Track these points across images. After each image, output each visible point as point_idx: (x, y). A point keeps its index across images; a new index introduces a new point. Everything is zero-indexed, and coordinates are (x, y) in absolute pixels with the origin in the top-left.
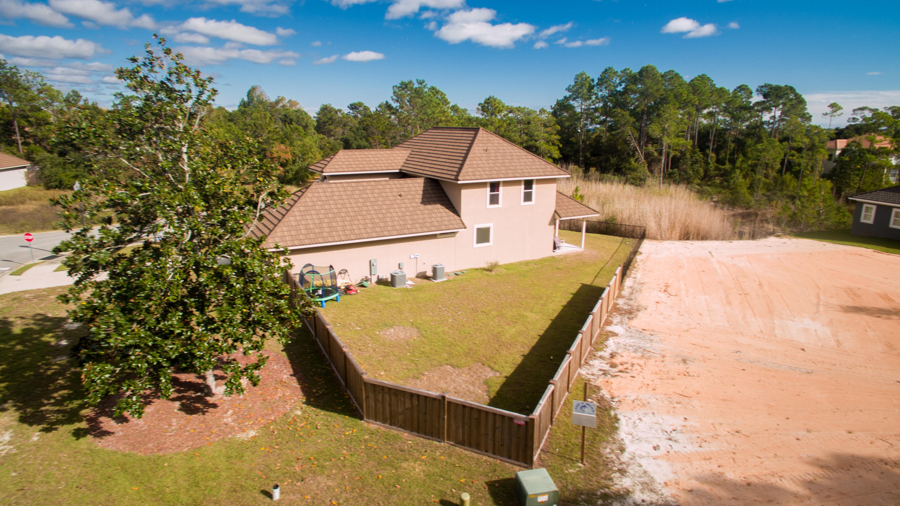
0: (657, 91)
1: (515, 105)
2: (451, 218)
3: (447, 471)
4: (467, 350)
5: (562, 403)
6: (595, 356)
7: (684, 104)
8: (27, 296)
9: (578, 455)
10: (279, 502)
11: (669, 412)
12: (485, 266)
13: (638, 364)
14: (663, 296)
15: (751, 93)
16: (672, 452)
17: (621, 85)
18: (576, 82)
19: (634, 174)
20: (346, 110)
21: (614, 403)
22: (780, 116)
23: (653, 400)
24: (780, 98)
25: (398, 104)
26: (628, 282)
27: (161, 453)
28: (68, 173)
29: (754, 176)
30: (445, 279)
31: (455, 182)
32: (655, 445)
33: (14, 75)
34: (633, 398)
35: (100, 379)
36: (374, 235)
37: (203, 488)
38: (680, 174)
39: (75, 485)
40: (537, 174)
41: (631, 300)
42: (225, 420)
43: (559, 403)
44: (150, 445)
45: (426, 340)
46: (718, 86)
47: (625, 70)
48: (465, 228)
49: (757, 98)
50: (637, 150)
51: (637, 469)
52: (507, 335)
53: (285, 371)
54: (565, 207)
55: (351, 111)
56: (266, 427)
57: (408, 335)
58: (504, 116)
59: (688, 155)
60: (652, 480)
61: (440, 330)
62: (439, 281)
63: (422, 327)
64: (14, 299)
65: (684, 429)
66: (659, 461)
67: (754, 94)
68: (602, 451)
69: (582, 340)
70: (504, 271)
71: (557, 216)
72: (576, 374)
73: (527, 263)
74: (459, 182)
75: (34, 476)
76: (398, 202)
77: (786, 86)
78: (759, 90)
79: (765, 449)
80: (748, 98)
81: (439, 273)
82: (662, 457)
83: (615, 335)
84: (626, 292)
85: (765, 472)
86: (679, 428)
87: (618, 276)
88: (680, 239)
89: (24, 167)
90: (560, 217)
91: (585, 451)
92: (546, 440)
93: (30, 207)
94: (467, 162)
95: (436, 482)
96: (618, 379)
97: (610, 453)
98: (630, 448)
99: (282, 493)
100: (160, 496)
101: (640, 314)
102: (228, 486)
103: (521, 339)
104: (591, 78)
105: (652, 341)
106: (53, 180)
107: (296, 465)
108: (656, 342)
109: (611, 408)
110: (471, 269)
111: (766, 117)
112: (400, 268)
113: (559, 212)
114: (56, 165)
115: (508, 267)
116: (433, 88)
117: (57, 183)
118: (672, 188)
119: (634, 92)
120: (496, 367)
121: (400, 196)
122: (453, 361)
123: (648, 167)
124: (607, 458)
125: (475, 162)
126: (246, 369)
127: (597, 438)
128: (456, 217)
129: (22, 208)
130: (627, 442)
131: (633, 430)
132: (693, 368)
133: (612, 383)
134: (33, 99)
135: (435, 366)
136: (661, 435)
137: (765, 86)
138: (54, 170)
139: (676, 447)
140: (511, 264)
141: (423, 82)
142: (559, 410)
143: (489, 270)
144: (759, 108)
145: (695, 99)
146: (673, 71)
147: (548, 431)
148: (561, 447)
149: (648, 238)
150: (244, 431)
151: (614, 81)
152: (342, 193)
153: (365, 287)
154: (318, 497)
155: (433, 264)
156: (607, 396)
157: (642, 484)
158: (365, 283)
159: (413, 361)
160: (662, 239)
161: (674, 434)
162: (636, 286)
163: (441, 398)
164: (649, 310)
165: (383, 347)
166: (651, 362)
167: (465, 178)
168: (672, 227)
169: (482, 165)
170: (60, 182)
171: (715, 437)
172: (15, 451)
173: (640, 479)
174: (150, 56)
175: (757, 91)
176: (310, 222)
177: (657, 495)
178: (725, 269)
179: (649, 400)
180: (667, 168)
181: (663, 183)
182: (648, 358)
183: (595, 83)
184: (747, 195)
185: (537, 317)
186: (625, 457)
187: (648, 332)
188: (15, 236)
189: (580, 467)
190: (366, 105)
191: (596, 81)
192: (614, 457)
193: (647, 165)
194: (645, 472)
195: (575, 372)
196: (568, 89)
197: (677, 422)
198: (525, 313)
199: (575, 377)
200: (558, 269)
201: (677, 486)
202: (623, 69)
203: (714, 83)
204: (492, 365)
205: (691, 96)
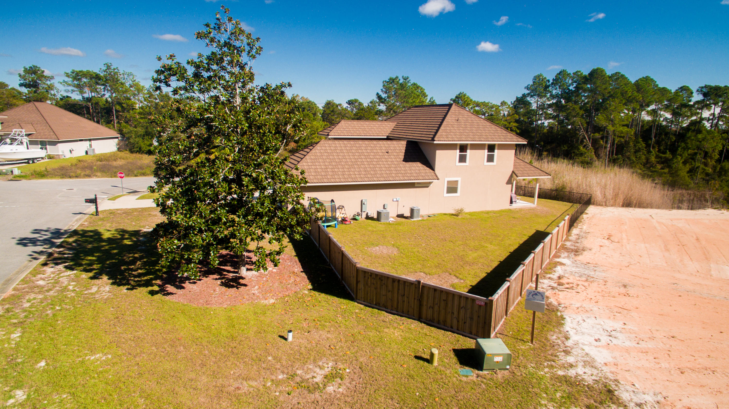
0: (605, 89)
1: (481, 100)
2: (427, 171)
3: (420, 338)
4: (437, 264)
5: (515, 303)
6: (544, 277)
7: (629, 101)
8: (119, 212)
9: (529, 338)
10: (292, 343)
11: (609, 318)
12: (453, 212)
13: (583, 285)
14: (606, 242)
15: (692, 93)
16: (611, 344)
17: (572, 85)
18: (534, 82)
19: (581, 159)
20: (345, 105)
21: (561, 308)
22: (719, 114)
23: (595, 309)
24: (720, 96)
25: (386, 95)
26: (575, 231)
27: (208, 306)
28: (146, 142)
29: (693, 163)
30: (420, 219)
31: (432, 142)
32: (596, 338)
33: (116, 74)
34: (577, 306)
35: (170, 248)
36: (366, 179)
37: (237, 328)
38: (623, 160)
39: (151, 319)
40: (499, 140)
41: (577, 243)
42: (253, 291)
43: (513, 303)
44: (201, 301)
45: (404, 256)
46: (661, 86)
47: (577, 72)
48: (438, 179)
49: (697, 97)
50: (585, 138)
51: (580, 351)
52: (470, 257)
53: (296, 267)
54: (521, 169)
55: (349, 106)
56: (283, 298)
57: (390, 251)
58: (471, 108)
59: (631, 144)
60: (594, 360)
61: (414, 250)
62: (415, 219)
63: (401, 247)
64: (111, 213)
65: (623, 331)
66: (600, 349)
67: (695, 94)
68: (549, 337)
69: (534, 258)
70: (469, 216)
71: (514, 175)
72: (528, 286)
73: (487, 213)
74: (435, 142)
75: (125, 311)
76: (386, 157)
77: (725, 86)
78: (700, 90)
79: (698, 351)
80: (689, 97)
81: (415, 214)
82: (603, 347)
83: (562, 264)
84: (573, 237)
85: (699, 366)
86: (618, 329)
87: (567, 221)
88: (623, 206)
89: (117, 138)
90: (517, 176)
91: (534, 336)
92: (502, 326)
93: (120, 163)
94: (442, 128)
95: (411, 343)
96: (565, 292)
97: (556, 339)
98: (574, 338)
99: (293, 337)
100: (208, 330)
101: (585, 253)
102: (255, 329)
103: (481, 260)
104: (547, 79)
105: (595, 270)
106: (136, 147)
107: (304, 323)
108: (600, 272)
109: (557, 310)
110: (441, 214)
111: (706, 114)
112: (384, 208)
113: (516, 172)
114: (138, 136)
115: (471, 214)
116: (415, 84)
117: (138, 149)
118: (616, 169)
119: (585, 91)
120: (461, 276)
121: (387, 153)
122: (426, 270)
123: (595, 152)
124: (554, 342)
125: (448, 128)
126: (270, 254)
127: (545, 329)
128: (431, 171)
129: (115, 164)
130: (572, 333)
131: (577, 327)
132: (631, 291)
133: (559, 295)
134: (126, 91)
135: (411, 272)
136: (602, 332)
137: (706, 87)
138: (137, 139)
139: (615, 341)
140: (475, 212)
141: (408, 78)
142: (513, 307)
143: (457, 215)
144: (700, 106)
145: (640, 97)
146: (619, 73)
147: (503, 320)
148: (513, 331)
149: (593, 204)
150: (266, 299)
151: (567, 81)
152: (343, 148)
153: (356, 220)
154: (320, 343)
155: (411, 206)
156: (555, 303)
157: (584, 362)
158: (357, 217)
159: (393, 268)
160: (606, 205)
161: (613, 333)
162: (582, 234)
163: (417, 283)
164: (593, 251)
165: (370, 258)
166: (595, 284)
167: (440, 139)
168: (616, 196)
169: (454, 131)
170: (140, 148)
171: (652, 338)
172: (112, 297)
173: (582, 358)
174: (218, 22)
175: (697, 91)
176: (318, 167)
177: (598, 370)
178: (665, 227)
179: (592, 309)
180: (612, 155)
181: (608, 166)
182: (593, 282)
183: (550, 83)
184: (687, 178)
185: (496, 248)
186: (569, 343)
187: (592, 265)
188: (110, 179)
189: (530, 346)
190: (360, 101)
191: (551, 81)
192: (560, 342)
193: (593, 151)
194: (587, 354)
195: (527, 284)
196: (527, 88)
197: (618, 325)
198: (486, 245)
199: (527, 288)
200: (514, 218)
201: (616, 366)
202: (575, 71)
203: (657, 83)
204: (457, 275)
205: (636, 94)
